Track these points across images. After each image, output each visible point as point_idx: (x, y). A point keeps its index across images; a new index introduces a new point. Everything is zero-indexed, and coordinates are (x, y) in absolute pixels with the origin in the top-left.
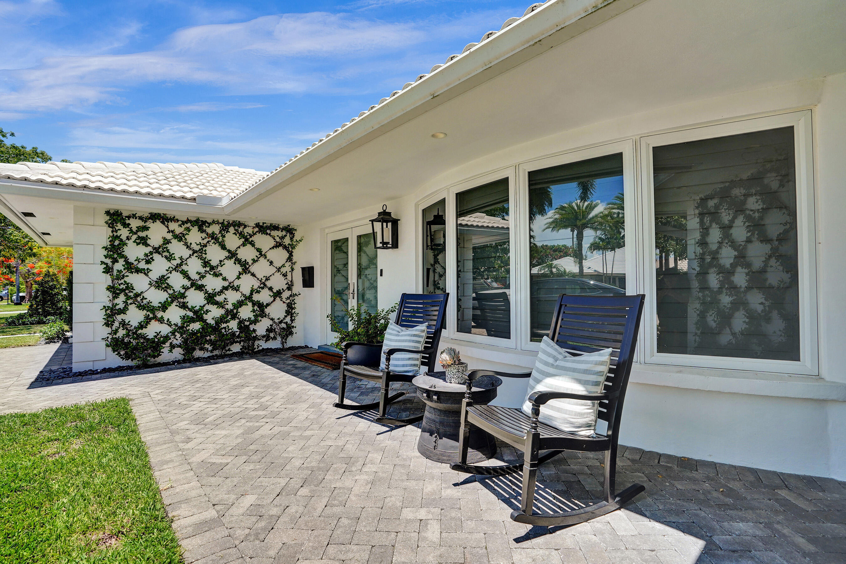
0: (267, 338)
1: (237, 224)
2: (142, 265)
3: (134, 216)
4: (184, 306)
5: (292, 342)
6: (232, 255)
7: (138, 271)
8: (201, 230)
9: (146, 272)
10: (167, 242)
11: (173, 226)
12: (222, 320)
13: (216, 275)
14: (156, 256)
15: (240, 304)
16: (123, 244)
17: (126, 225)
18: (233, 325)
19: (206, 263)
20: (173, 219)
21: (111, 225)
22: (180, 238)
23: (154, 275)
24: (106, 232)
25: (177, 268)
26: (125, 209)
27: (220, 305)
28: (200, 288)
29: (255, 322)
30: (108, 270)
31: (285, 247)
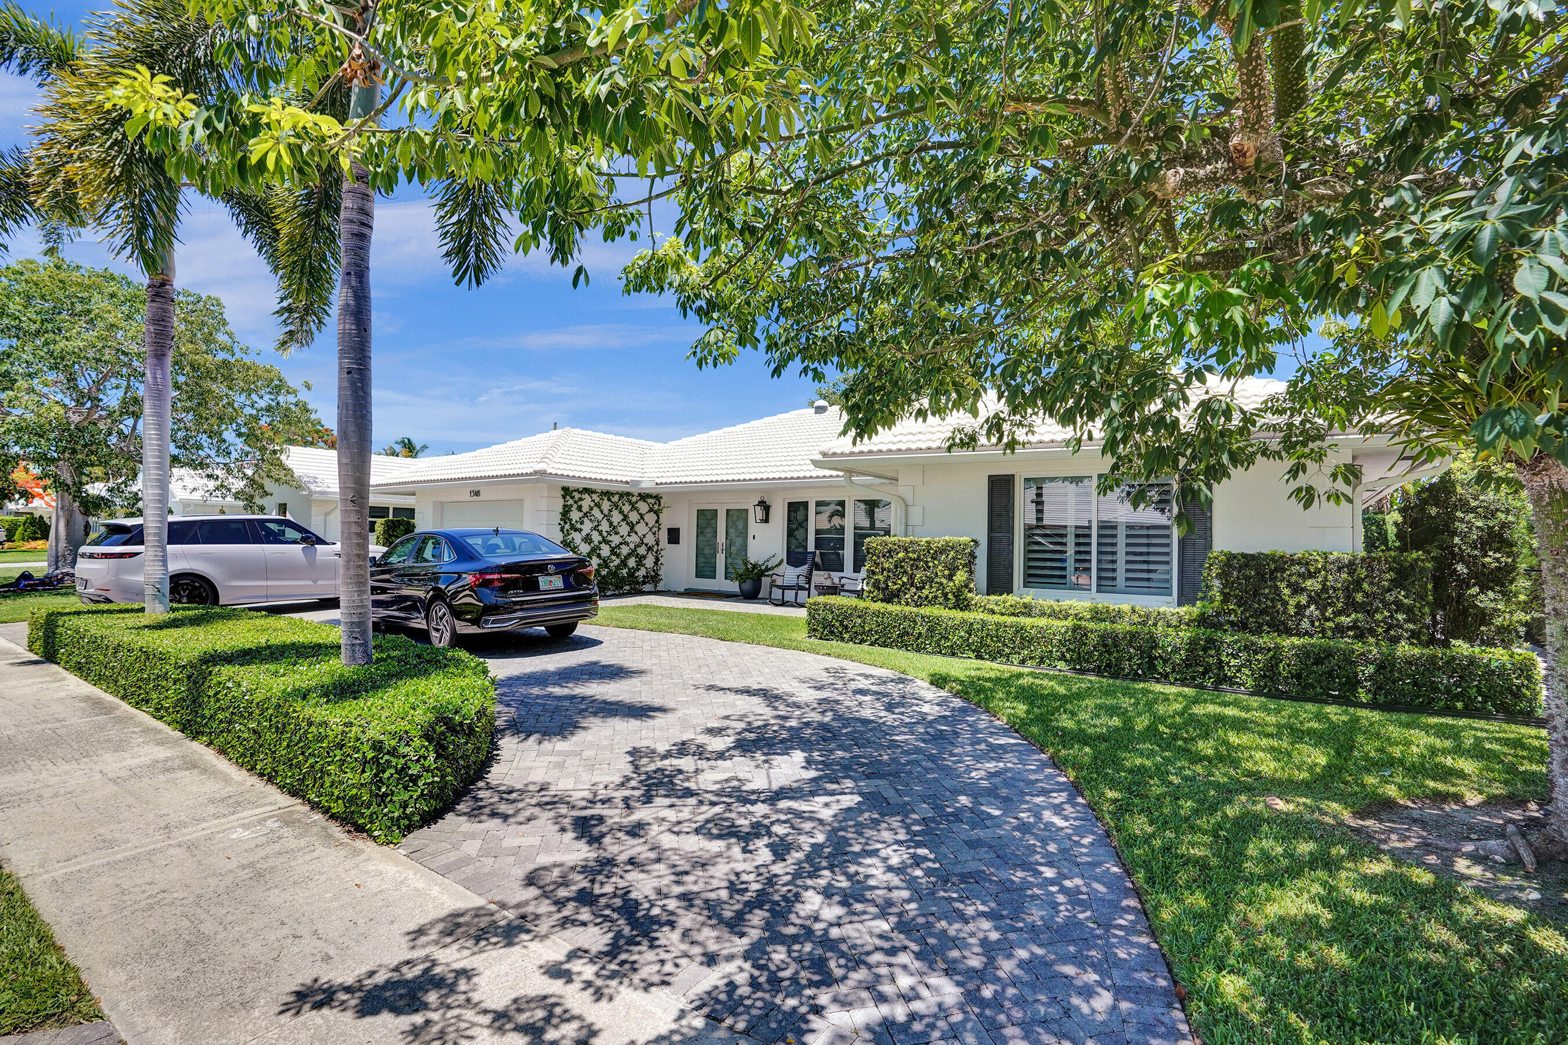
0: (644, 583)
1: (628, 494)
2: (578, 526)
3: (577, 490)
4: (599, 556)
5: (661, 587)
6: (625, 518)
7: (576, 530)
8: (609, 500)
9: (580, 530)
10: (591, 509)
11: (595, 497)
12: (618, 567)
13: (617, 533)
14: (586, 520)
15: (629, 555)
16: (569, 511)
17: (573, 498)
18: (625, 572)
19: (611, 524)
20: (594, 492)
21: (564, 497)
22: (598, 505)
23: (584, 533)
24: (561, 502)
25: (596, 528)
26: (572, 484)
27: (618, 556)
28: (607, 542)
29: (638, 570)
30: (562, 530)
31: (655, 512)
